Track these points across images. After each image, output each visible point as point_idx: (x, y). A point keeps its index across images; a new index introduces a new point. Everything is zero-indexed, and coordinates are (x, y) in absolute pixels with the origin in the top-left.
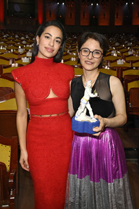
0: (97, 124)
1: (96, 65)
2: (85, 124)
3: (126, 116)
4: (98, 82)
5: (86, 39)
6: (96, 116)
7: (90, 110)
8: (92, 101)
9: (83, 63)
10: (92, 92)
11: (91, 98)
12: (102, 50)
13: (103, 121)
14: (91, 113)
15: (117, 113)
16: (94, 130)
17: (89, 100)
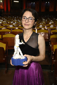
17: (19, 46)
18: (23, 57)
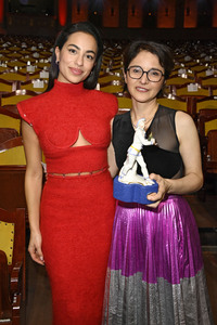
0: (155, 188)
1: (153, 93)
2: (135, 188)
3: (201, 176)
4: (157, 120)
5: (136, 52)
6: (153, 175)
7: (143, 165)
8: (145, 151)
9: (132, 90)
10: (147, 137)
11: (144, 146)
12: (162, 69)
13: (163, 183)
14: (144, 170)
15: (188, 171)
16: (150, 197)
17: (141, 151)
18: (147, 180)
